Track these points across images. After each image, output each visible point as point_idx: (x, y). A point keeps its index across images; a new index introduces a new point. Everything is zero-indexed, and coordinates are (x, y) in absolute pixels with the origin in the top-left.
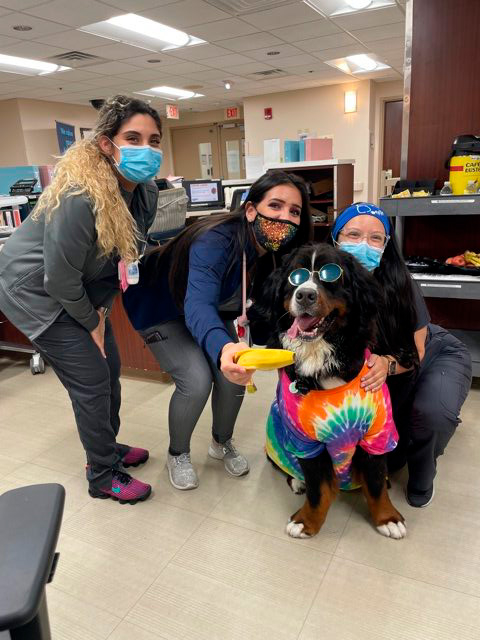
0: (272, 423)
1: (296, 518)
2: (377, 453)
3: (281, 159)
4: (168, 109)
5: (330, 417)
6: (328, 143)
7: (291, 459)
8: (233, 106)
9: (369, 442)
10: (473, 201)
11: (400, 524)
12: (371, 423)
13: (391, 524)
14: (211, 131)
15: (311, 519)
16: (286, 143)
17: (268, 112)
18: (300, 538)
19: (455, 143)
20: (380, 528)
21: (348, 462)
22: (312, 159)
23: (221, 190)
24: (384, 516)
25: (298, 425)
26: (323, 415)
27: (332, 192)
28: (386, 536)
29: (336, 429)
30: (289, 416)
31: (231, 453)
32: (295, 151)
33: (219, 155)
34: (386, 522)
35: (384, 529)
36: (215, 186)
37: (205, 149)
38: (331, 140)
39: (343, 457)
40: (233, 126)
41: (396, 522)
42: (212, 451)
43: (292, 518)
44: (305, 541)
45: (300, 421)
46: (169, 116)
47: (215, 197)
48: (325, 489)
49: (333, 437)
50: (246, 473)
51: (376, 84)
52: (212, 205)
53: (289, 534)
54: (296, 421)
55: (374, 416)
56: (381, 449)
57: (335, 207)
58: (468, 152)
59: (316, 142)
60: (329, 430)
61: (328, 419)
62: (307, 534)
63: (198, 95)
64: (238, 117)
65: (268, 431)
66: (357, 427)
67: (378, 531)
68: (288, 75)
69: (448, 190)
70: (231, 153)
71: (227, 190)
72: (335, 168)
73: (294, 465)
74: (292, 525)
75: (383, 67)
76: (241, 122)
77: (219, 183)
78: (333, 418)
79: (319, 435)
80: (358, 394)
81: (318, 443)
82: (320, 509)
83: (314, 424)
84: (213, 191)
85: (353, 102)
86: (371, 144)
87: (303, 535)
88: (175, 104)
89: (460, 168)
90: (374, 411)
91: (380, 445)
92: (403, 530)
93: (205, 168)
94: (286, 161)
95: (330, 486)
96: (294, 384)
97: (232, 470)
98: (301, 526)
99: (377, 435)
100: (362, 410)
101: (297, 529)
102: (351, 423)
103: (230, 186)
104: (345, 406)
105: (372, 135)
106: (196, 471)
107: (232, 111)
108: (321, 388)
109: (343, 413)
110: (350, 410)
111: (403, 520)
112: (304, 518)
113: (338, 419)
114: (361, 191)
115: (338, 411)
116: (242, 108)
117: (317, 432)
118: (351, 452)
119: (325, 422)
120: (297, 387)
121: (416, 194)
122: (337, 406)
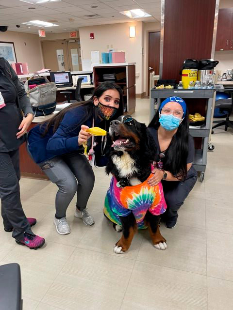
0: (107, 200)
1: (118, 244)
2: (156, 214)
3: (100, 61)
4: (40, 32)
5: (134, 198)
6: (123, 54)
7: (116, 217)
8: (74, 31)
9: (153, 209)
10: (193, 92)
11: (164, 243)
12: (153, 201)
13: (161, 243)
14: (63, 44)
15: (125, 244)
16: (103, 54)
17: (92, 35)
18: (120, 253)
19: (185, 62)
20: (155, 245)
21: (143, 218)
22: (116, 62)
23: (70, 76)
24: (158, 241)
25: (120, 202)
26: (131, 198)
27: (126, 78)
28: (158, 249)
29: (137, 204)
30: (116, 198)
31: (86, 215)
32: (107, 58)
33: (68, 56)
34: (158, 243)
35: (157, 246)
36: (67, 75)
37: (60, 52)
38: (124, 53)
39: (140, 216)
40: (74, 41)
41: (163, 242)
42: (76, 215)
43: (116, 245)
44: (123, 255)
45: (121, 200)
46: (40, 36)
47: (67, 81)
48: (131, 230)
49: (135, 207)
50: (93, 224)
51: (145, 24)
52: (66, 85)
53: (116, 252)
54: (119, 200)
55: (155, 198)
56: (158, 213)
57: (127, 87)
58: (190, 68)
59: (116, 53)
60: (134, 204)
61: (133, 199)
62: (124, 251)
63: (55, 25)
64: (76, 37)
65: (105, 204)
66: (147, 202)
67: (155, 247)
68: (102, 17)
69: (181, 85)
70: (74, 55)
71: (73, 77)
72: (127, 67)
73: (118, 219)
74: (116, 248)
75: (148, 15)
76: (78, 39)
77: (69, 73)
78: (136, 199)
79: (129, 206)
80: (147, 187)
81: (128, 210)
82: (129, 239)
83: (127, 202)
84: (66, 77)
85: (133, 32)
86: (143, 54)
87: (122, 252)
88: (43, 29)
89: (186, 75)
90: (154, 196)
91: (157, 211)
92: (166, 246)
93: (60, 62)
94: (103, 63)
95: (133, 229)
96: (119, 182)
97: (87, 223)
98: (121, 248)
99: (156, 206)
100: (149, 195)
101: (119, 250)
102: (144, 201)
103: (75, 75)
104: (141, 194)
105: (143, 49)
106: (69, 225)
107: (73, 33)
108: (130, 185)
109: (140, 197)
110: (143, 195)
111: (165, 241)
112: (122, 244)
113: (138, 199)
114: (138, 77)
115: (138, 196)
116: (78, 32)
117: (128, 205)
118: (144, 214)
119: (132, 201)
120: (120, 184)
121: (167, 87)
122: (138, 193)
